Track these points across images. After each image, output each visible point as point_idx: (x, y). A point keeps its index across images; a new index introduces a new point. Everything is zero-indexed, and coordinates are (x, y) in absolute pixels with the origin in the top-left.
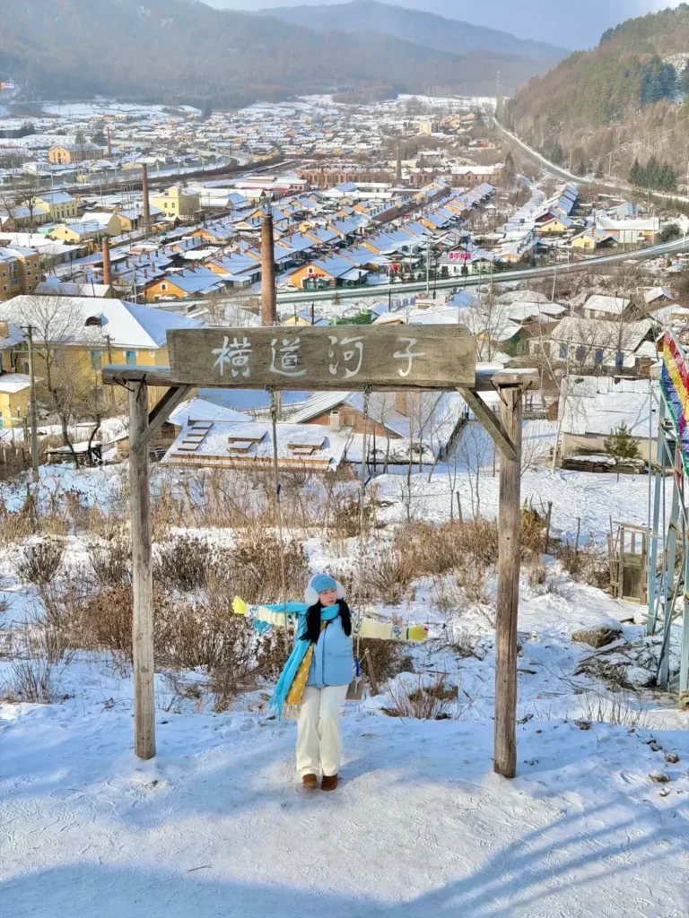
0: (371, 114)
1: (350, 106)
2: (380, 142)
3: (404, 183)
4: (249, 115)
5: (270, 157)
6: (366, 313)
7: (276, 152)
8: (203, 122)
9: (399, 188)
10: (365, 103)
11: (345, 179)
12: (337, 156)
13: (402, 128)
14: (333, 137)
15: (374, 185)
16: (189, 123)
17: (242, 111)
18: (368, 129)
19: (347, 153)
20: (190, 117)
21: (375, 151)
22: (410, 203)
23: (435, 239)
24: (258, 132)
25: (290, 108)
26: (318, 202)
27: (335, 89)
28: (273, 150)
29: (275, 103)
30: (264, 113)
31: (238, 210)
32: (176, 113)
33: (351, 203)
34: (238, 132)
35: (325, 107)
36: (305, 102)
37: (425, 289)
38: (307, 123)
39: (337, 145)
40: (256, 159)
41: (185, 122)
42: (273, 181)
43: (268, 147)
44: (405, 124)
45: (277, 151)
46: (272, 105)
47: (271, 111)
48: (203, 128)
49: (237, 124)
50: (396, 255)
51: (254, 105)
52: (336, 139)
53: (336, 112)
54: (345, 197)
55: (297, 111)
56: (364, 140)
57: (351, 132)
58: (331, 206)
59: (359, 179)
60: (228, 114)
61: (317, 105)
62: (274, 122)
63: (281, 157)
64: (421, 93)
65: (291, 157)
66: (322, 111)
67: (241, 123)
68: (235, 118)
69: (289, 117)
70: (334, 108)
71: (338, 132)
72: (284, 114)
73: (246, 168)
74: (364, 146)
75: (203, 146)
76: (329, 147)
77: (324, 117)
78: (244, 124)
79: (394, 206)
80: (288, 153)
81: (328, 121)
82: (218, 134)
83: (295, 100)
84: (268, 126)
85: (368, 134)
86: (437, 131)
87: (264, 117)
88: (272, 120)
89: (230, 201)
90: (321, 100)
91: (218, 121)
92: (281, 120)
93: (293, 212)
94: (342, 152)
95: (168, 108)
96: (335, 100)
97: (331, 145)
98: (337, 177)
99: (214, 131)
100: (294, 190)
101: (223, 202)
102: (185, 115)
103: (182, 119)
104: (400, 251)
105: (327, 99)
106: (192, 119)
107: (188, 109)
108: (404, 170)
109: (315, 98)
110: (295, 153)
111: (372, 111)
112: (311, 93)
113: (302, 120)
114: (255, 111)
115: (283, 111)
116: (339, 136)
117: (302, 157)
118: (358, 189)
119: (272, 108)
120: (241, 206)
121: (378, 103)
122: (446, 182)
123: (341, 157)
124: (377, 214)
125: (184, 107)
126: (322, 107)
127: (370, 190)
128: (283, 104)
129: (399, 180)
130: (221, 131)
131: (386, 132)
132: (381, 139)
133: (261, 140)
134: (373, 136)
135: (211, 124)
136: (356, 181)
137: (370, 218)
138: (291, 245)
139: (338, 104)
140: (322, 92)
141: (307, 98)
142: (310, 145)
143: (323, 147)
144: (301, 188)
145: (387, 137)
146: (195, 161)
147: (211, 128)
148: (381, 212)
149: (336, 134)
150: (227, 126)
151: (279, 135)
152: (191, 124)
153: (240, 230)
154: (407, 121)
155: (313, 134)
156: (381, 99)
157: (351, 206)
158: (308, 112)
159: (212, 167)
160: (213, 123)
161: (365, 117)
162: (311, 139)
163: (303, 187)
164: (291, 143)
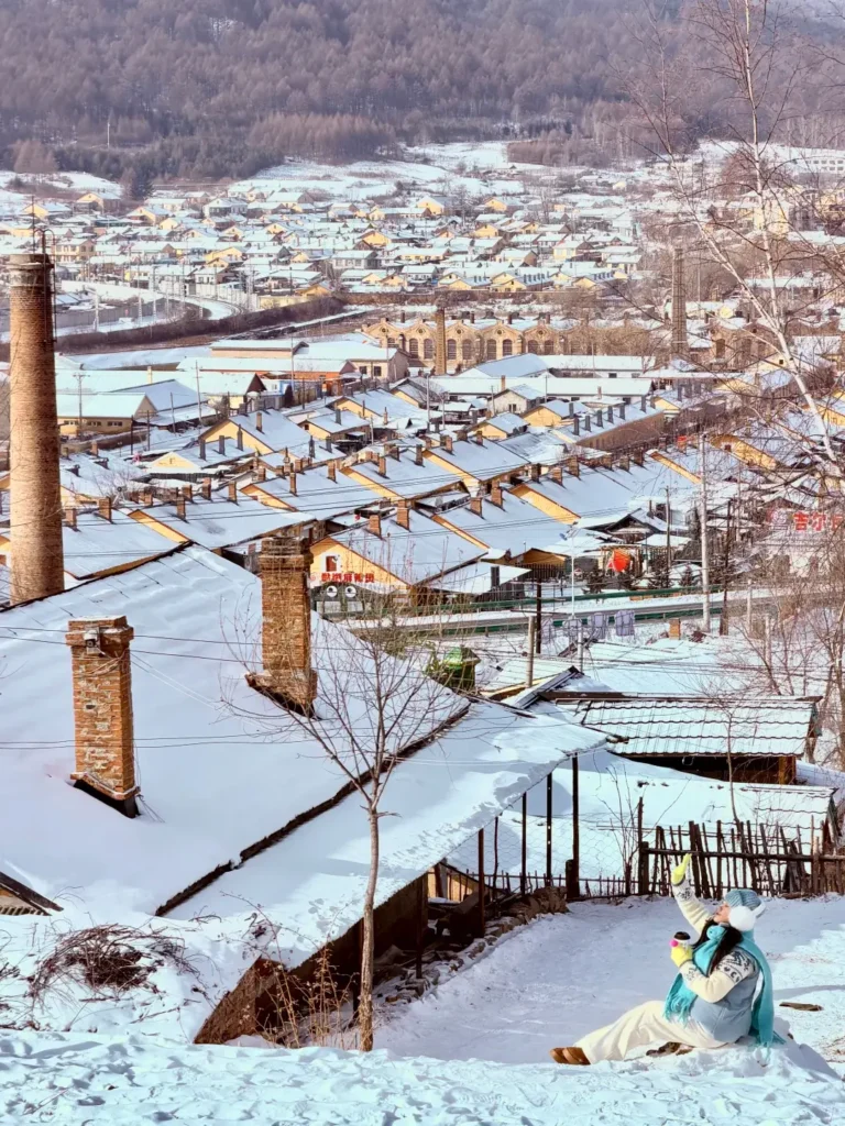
0: (616, 193)
1: (555, 170)
2: (636, 259)
3: (694, 356)
4: (261, 197)
5: (303, 299)
6: (456, 660)
7: (324, 289)
8: (121, 215)
9: (675, 370)
10: (600, 163)
11: (516, 349)
12: (505, 296)
13: (703, 219)
14: (499, 248)
15: (602, 361)
16: (79, 218)
17: (239, 188)
18: (604, 225)
19: (535, 288)
20: (86, 200)
21: (618, 282)
22: (704, 405)
23: (767, 492)
24: (278, 238)
25: (382, 176)
26: (423, 406)
27: (517, 126)
28: (315, 283)
29: (335, 163)
30: (306, 191)
31: (170, 428)
32: (50, 192)
33: (522, 406)
34: (222, 239)
35: (485, 175)
36: (426, 161)
37: (700, 613)
38: (428, 215)
39: (506, 270)
40: (259, 304)
41: (71, 214)
42: (295, 351)
43: (300, 273)
44: (711, 212)
45: (326, 284)
46: (326, 169)
47: (325, 186)
48: (120, 230)
49: (222, 220)
50: (632, 530)
51: (273, 171)
52: (507, 253)
53: (515, 187)
54: (505, 392)
55: (400, 186)
56: (588, 254)
57: (552, 233)
58: (461, 415)
59: (557, 347)
60: (199, 195)
61: (461, 170)
62: (331, 214)
63: (339, 301)
64: (766, 136)
65: (368, 299)
66: (474, 187)
67: (233, 217)
68: (222, 204)
69: (379, 201)
70: (511, 178)
71: (512, 234)
72: (363, 194)
73: (225, 328)
74: (587, 268)
75: (109, 272)
76: (480, 272)
77: (480, 201)
78: (243, 219)
79: (651, 412)
80: (358, 288)
81: (490, 211)
82: (161, 245)
83: (399, 157)
84: (314, 223)
85: (600, 236)
86: (806, 227)
87: (302, 200)
88: (327, 209)
89: (146, 398)
90: (475, 154)
91: (167, 210)
92: (353, 208)
93: (336, 428)
94: (518, 285)
95: (26, 178)
96: (516, 155)
97: (492, 268)
98: (492, 342)
99: (151, 238)
100: (356, 376)
101: (127, 407)
102: (69, 196)
103: (61, 207)
104: (642, 517)
105: (492, 154)
106: (93, 207)
107: (82, 181)
108: (693, 326)
109: (457, 151)
110: (379, 289)
111: (622, 185)
112: (443, 137)
113: (415, 206)
114: (278, 188)
115: (361, 185)
116: (515, 246)
117: (401, 298)
118: (552, 371)
119: (327, 177)
120: (182, 416)
121: (639, 162)
122: (824, 355)
123: (518, 297)
124: (596, 431)
125: (72, 176)
126: (476, 173)
127: (589, 374)
128: (358, 167)
129: (680, 349)
130: (171, 235)
131: (653, 232)
132: (640, 251)
133: (285, 256)
134: (617, 241)
135: (145, 221)
136: (549, 350)
137: (570, 440)
138: (293, 501)
139: (520, 167)
140: (478, 136)
141: (431, 150)
142: (429, 269)
143: (463, 273)
144: (378, 371)
145: (653, 247)
146: (80, 313)
147: (142, 231)
148: (608, 427)
149: (506, 240)
150: (192, 223)
151: (340, 244)
152: (88, 219)
153: (155, 476)
154: (720, 204)
155: (442, 240)
156: (649, 153)
157: (522, 416)
158: (433, 187)
159: (126, 324)
160: (152, 217)
161: (600, 199)
162: (435, 253)
163: (384, 367)
164: (373, 263)
